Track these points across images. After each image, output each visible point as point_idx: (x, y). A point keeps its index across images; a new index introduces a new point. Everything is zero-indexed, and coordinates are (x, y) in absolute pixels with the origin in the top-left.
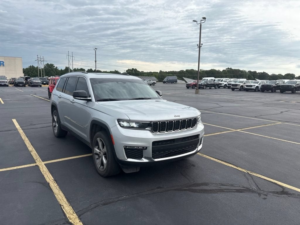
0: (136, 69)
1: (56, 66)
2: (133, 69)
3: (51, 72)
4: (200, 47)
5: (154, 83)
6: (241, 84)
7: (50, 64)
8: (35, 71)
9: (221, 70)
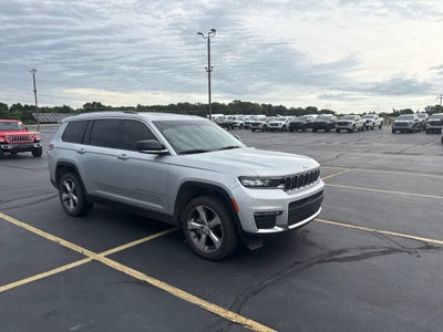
4: (209, 71)
6: (264, 123)
9: (227, 104)
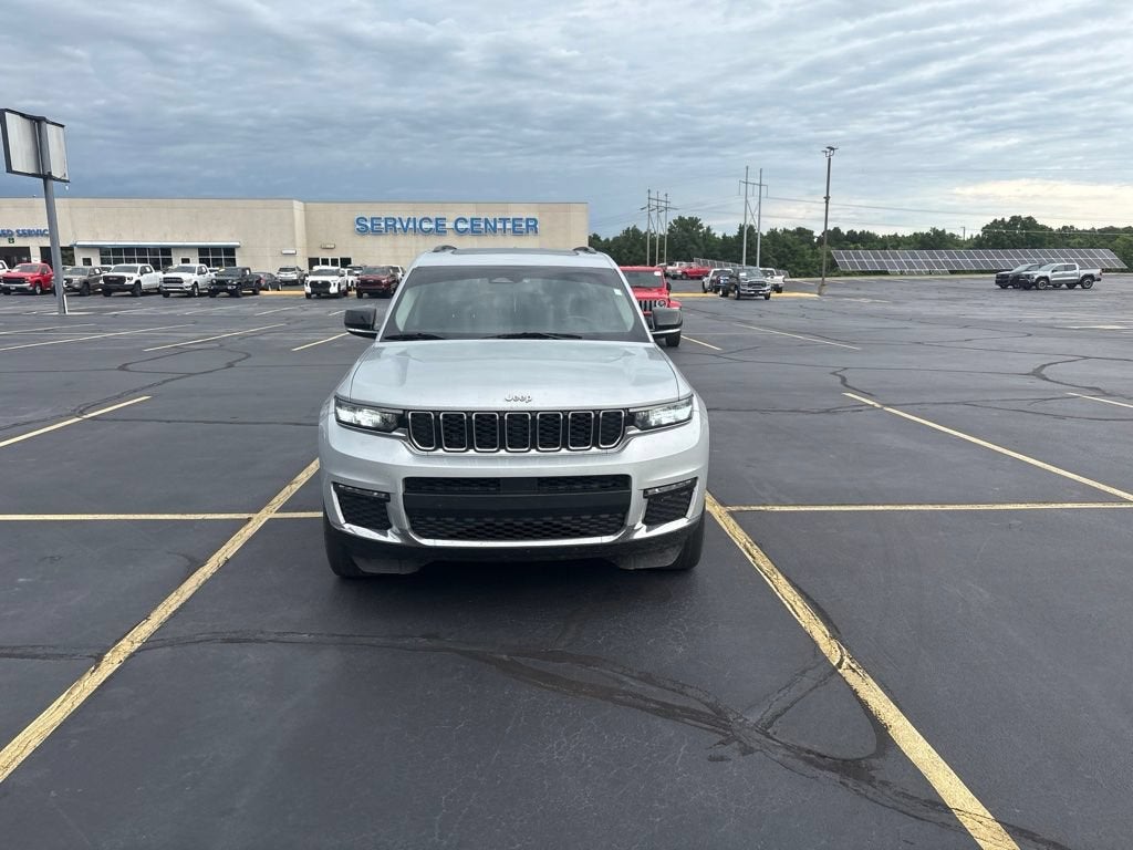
0: (1030, 218)
1: (705, 226)
2: (1014, 219)
3: (689, 246)
5: (1091, 276)
7: (686, 218)
8: (638, 246)
